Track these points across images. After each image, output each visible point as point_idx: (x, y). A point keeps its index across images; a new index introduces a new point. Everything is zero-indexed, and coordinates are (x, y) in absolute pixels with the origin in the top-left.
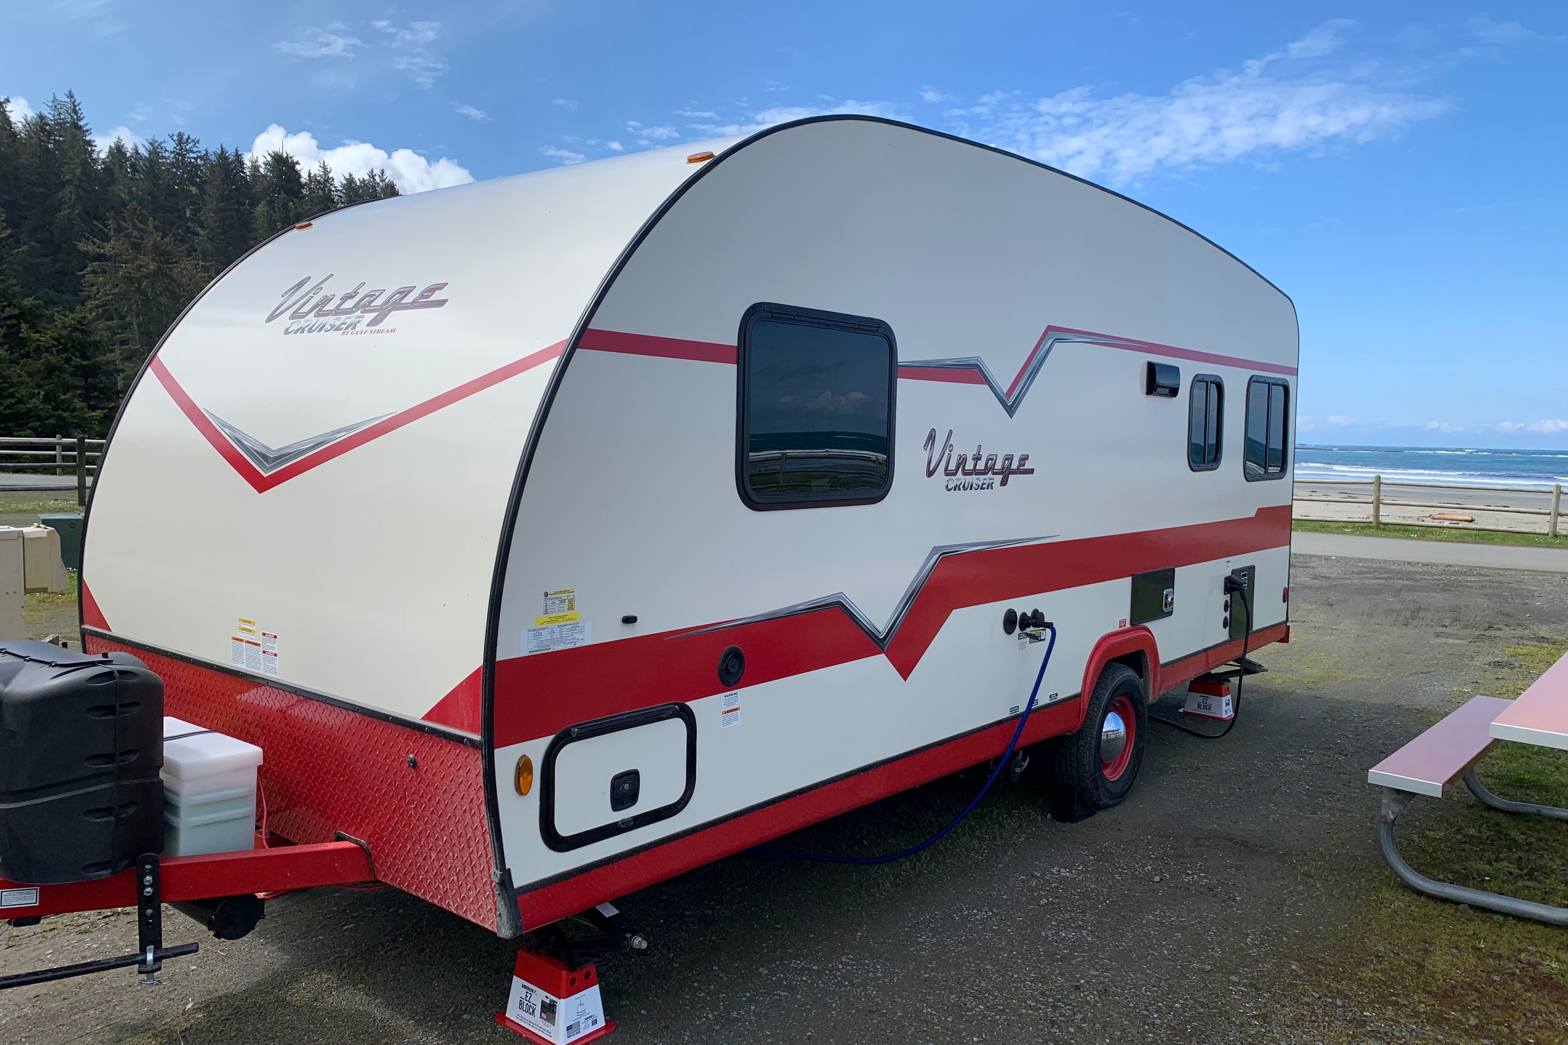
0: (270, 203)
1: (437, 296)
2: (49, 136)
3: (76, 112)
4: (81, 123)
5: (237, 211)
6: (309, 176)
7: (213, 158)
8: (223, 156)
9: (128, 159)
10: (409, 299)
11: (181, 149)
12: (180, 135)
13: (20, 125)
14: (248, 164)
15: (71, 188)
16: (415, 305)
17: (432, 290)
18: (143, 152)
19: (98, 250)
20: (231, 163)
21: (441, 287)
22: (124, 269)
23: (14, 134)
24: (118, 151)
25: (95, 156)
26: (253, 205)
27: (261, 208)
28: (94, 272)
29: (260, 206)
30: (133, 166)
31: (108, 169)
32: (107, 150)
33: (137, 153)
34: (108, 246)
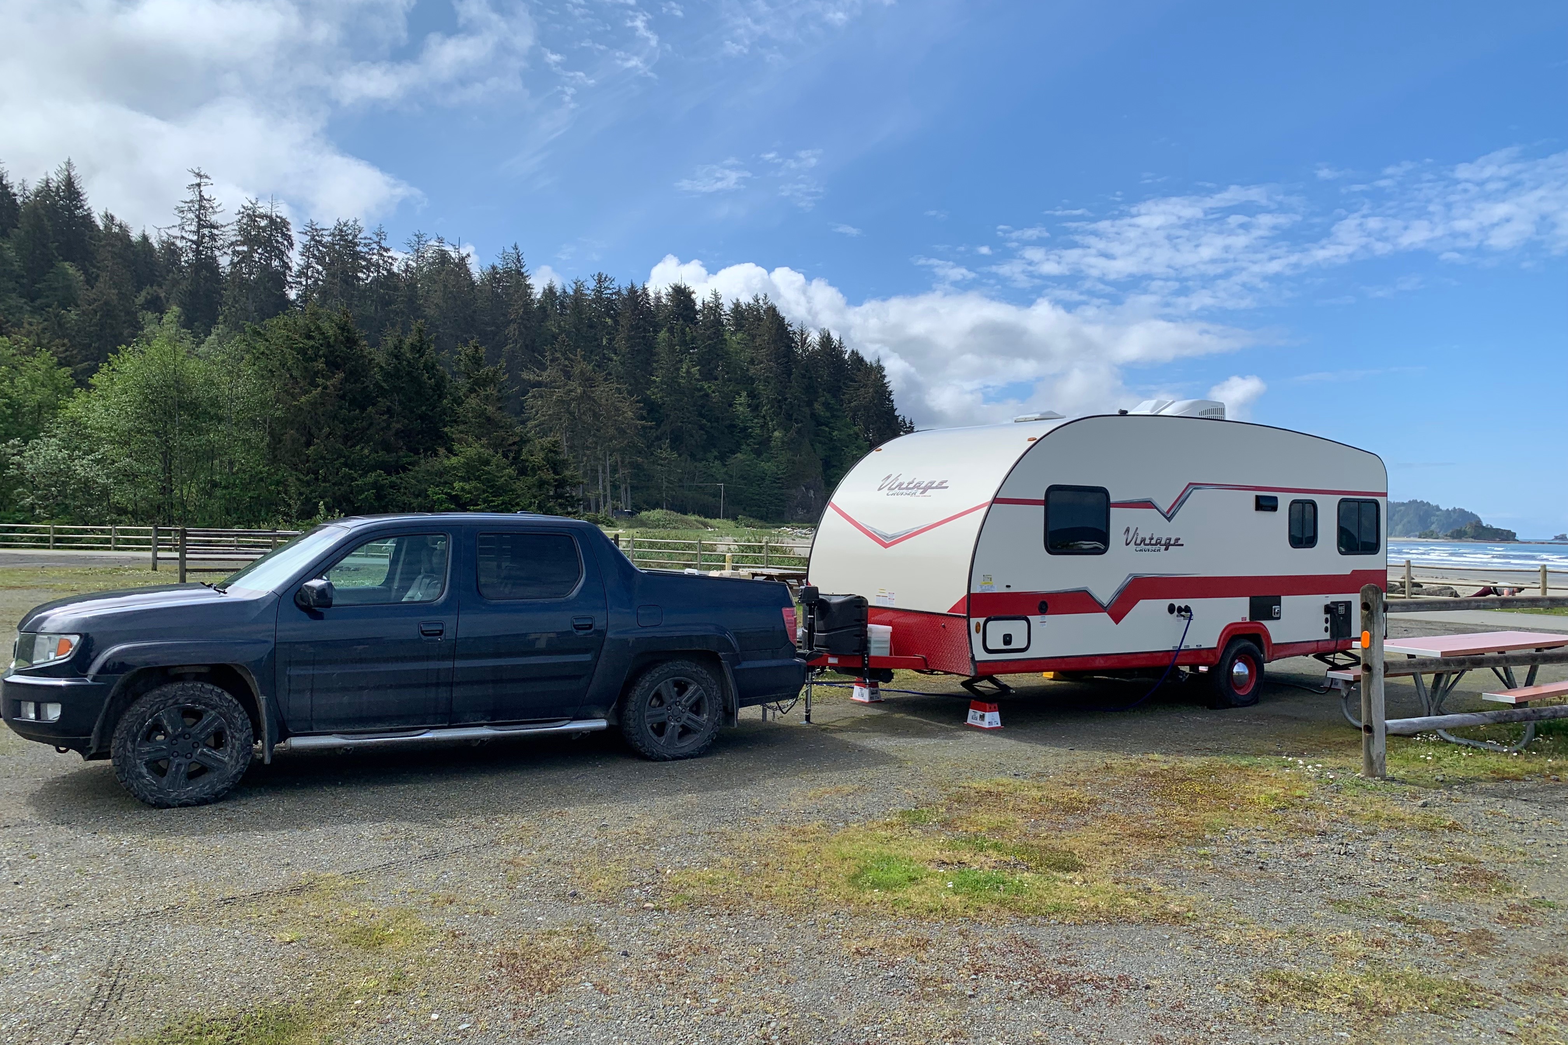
0: (671, 330)
1: (944, 485)
2: (499, 282)
3: (519, 261)
4: (523, 270)
5: (644, 337)
6: (703, 304)
7: (624, 292)
8: (632, 291)
9: (557, 298)
10: (934, 485)
11: (600, 287)
12: (600, 275)
13: (477, 275)
14: (652, 295)
15: (515, 326)
16: (936, 488)
17: (942, 483)
18: (571, 292)
19: (537, 378)
20: (640, 296)
21: (946, 481)
22: (559, 393)
23: (474, 283)
24: (550, 292)
25: (532, 297)
26: (656, 332)
27: (663, 334)
28: (534, 396)
29: (663, 332)
30: (562, 304)
31: (542, 308)
32: (541, 291)
33: (565, 292)
34: (545, 374)
